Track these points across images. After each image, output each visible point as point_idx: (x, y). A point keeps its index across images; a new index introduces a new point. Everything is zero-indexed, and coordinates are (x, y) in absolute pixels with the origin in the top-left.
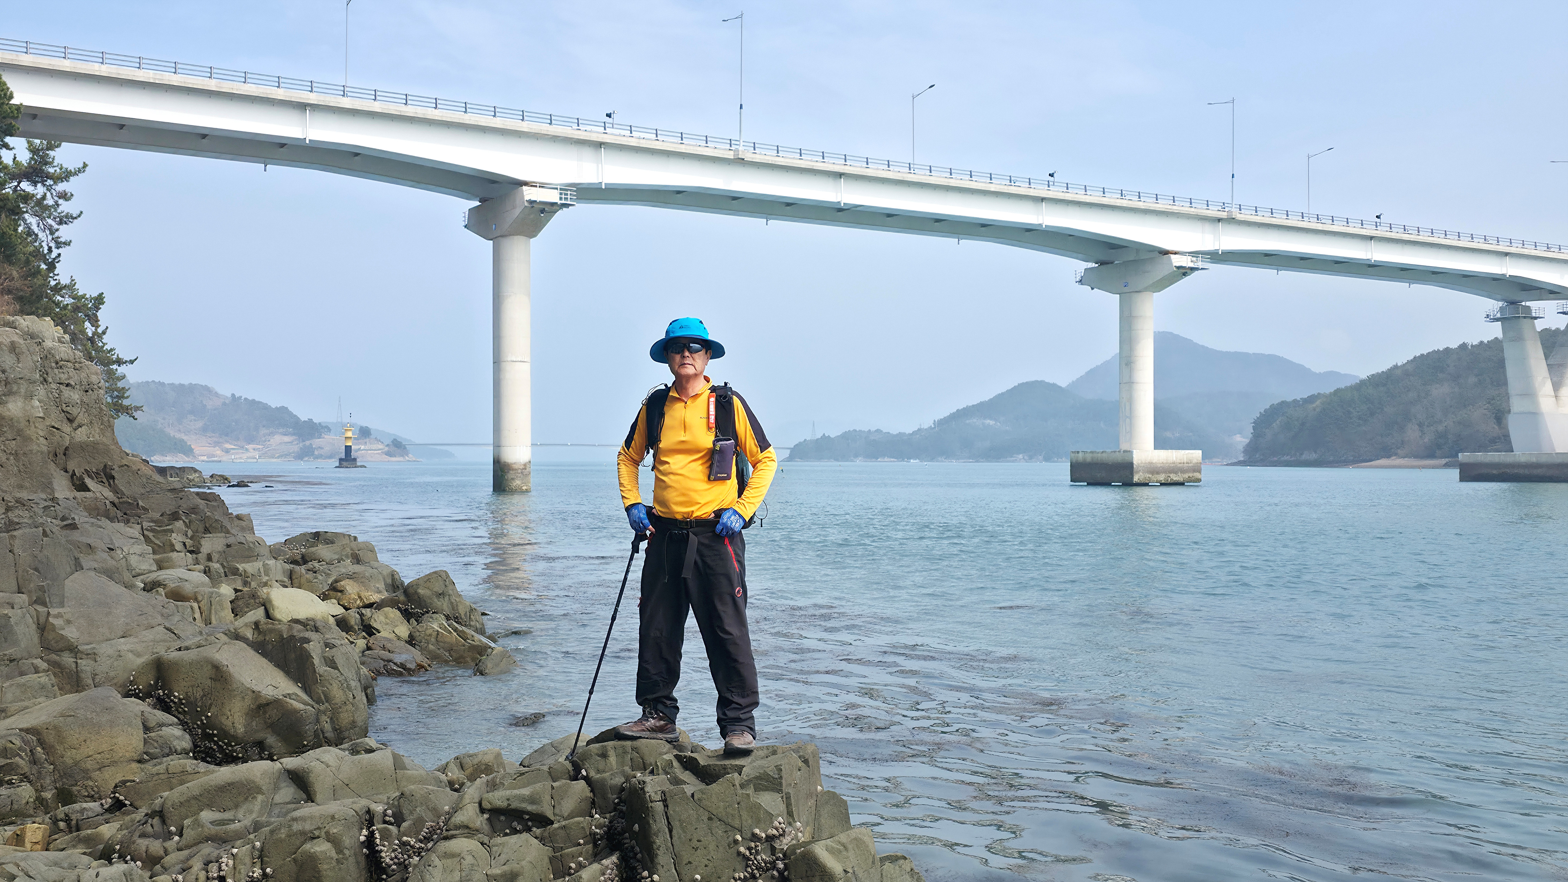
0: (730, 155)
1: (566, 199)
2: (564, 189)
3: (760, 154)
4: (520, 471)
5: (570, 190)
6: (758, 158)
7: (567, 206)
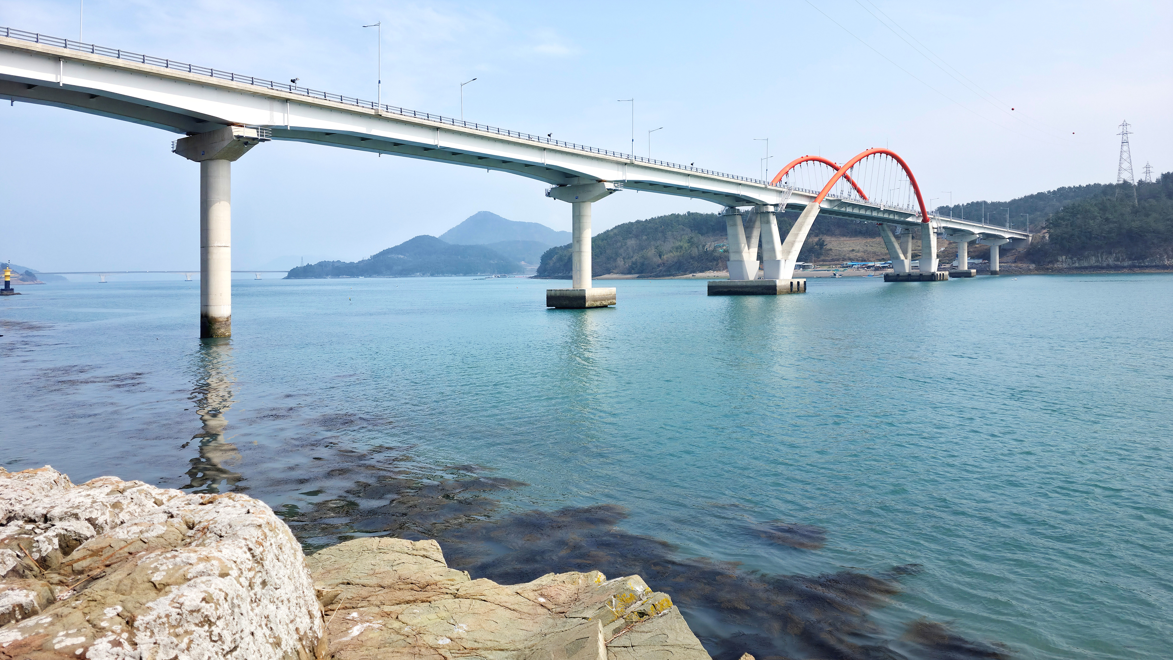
4: (224, 323)
5: (265, 130)
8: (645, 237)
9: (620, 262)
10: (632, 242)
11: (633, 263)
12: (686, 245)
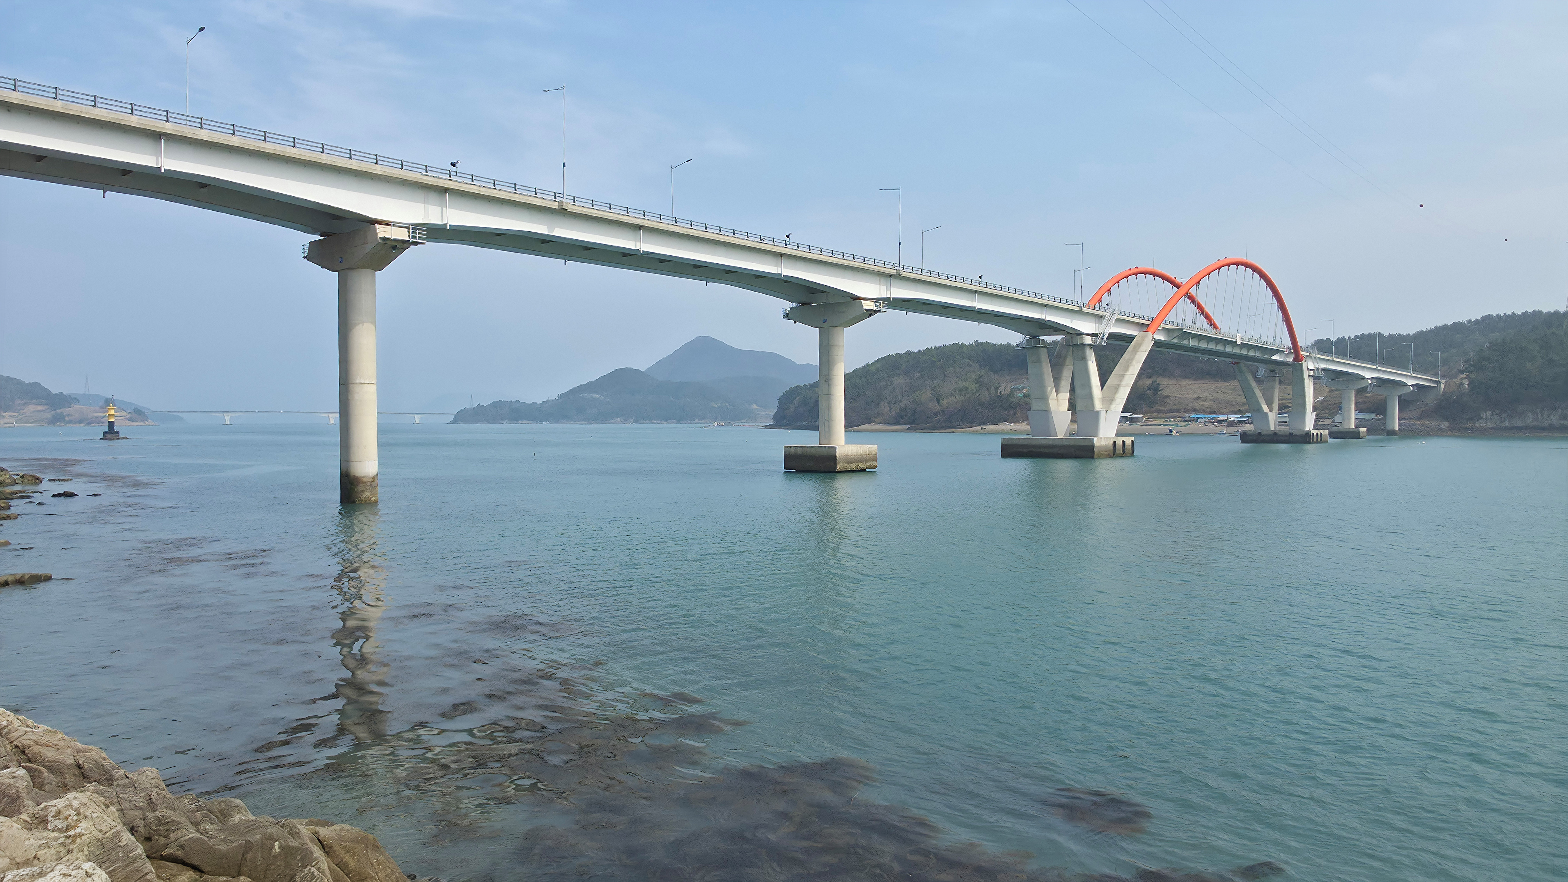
0: (555, 206)
1: (414, 237)
2: (414, 228)
3: (579, 206)
4: (368, 484)
5: (419, 229)
6: (577, 210)
7: (416, 244)
8: (917, 375)
9: (884, 408)
10: (900, 381)
11: (902, 410)
12: (973, 386)
